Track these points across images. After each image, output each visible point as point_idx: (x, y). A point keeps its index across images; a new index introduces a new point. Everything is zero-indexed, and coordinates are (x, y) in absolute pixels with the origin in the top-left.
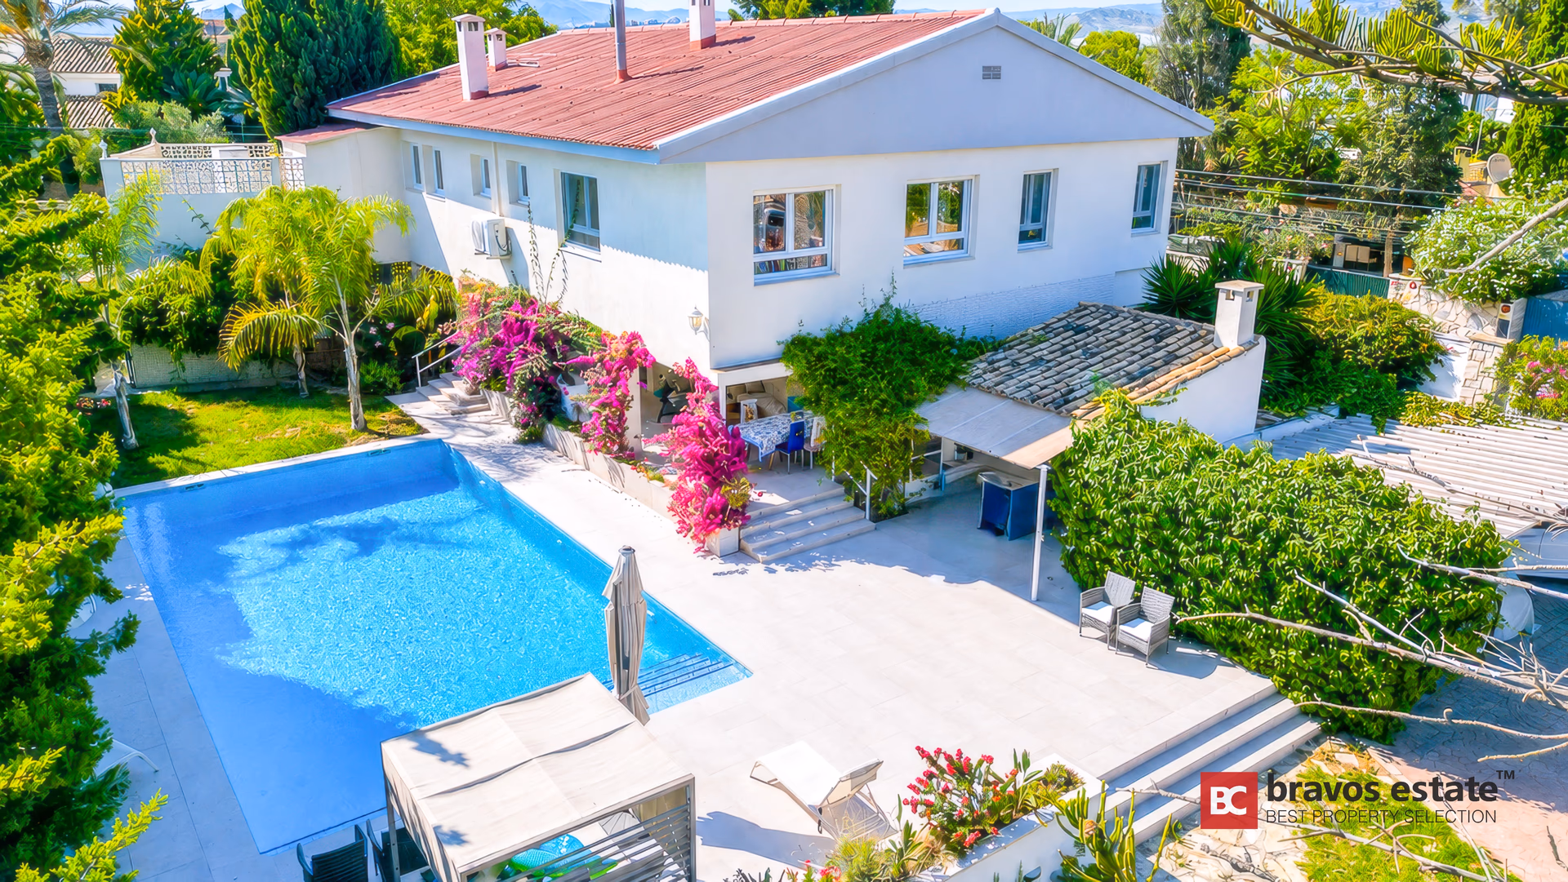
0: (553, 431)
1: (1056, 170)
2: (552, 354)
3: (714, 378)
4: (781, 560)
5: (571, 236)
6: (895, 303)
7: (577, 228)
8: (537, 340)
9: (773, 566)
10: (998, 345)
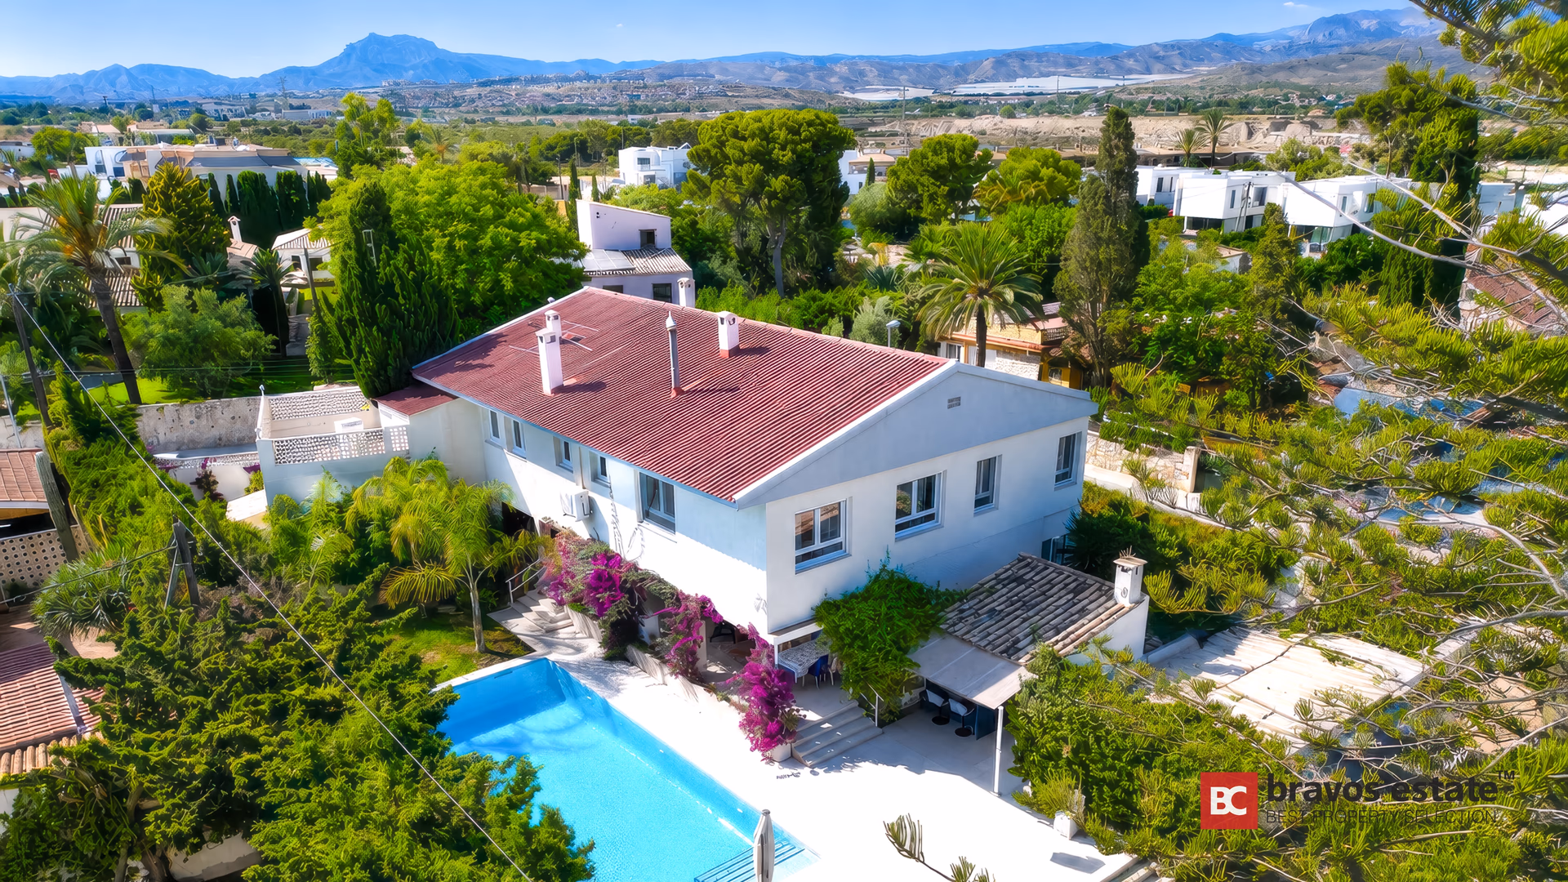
0: (633, 651)
1: (1000, 456)
2: (632, 599)
3: (771, 640)
4: (820, 765)
5: (646, 515)
6: (890, 567)
7: (652, 511)
8: (622, 589)
9: (816, 769)
10: (963, 597)
